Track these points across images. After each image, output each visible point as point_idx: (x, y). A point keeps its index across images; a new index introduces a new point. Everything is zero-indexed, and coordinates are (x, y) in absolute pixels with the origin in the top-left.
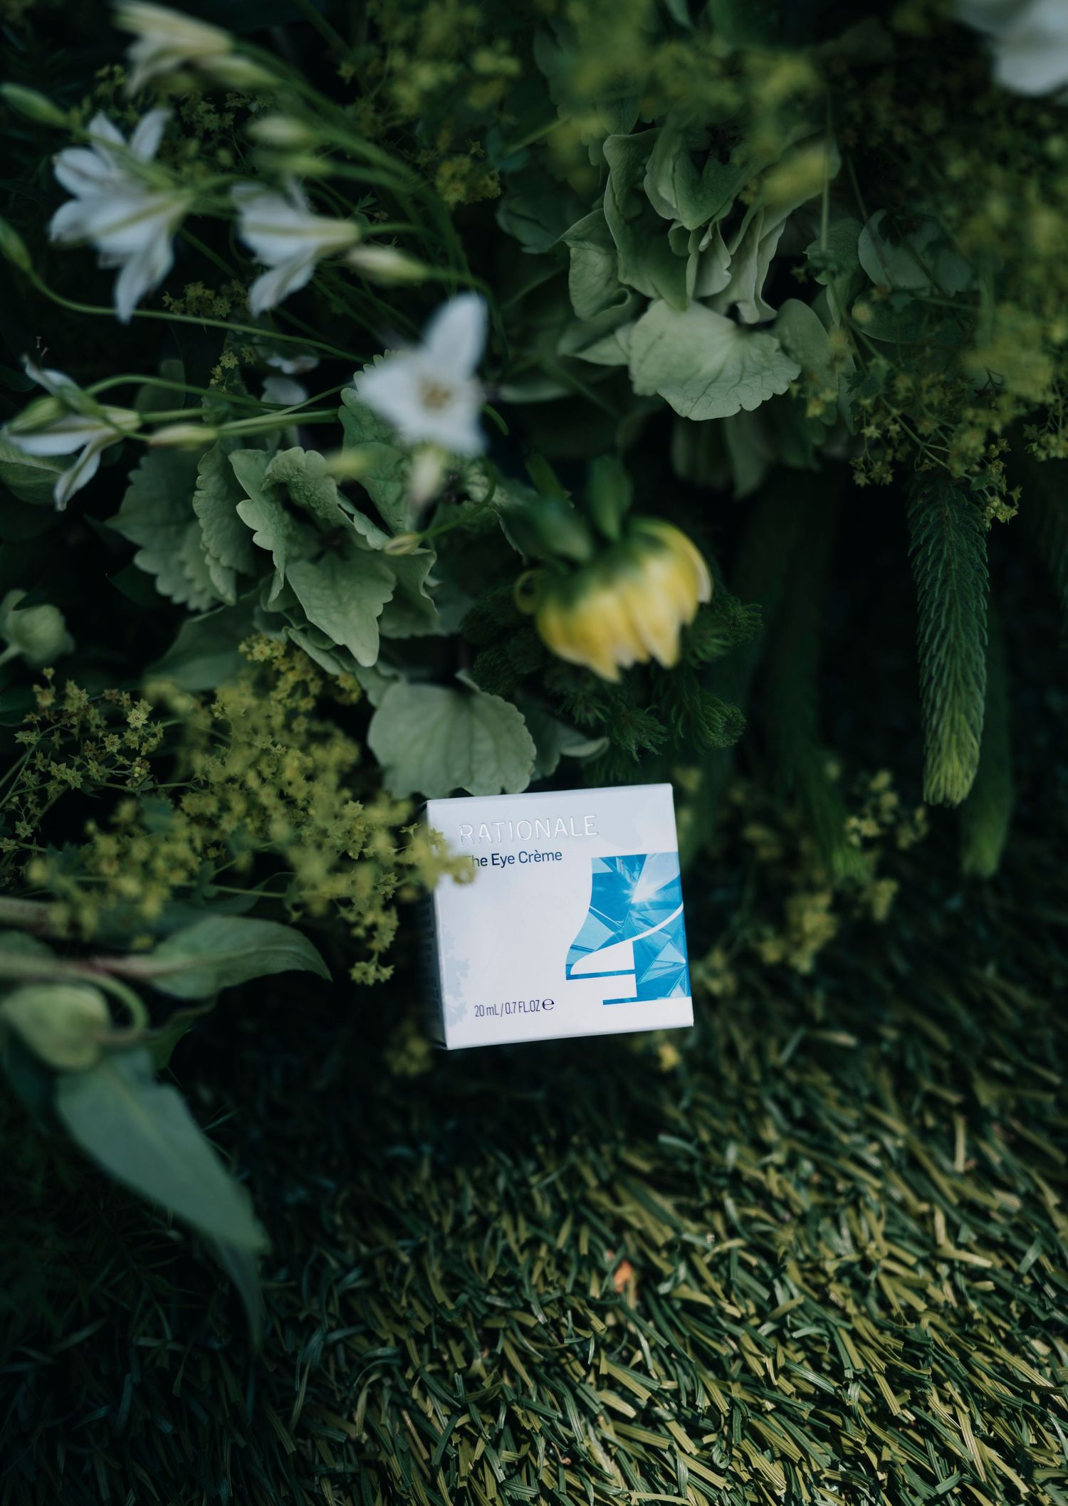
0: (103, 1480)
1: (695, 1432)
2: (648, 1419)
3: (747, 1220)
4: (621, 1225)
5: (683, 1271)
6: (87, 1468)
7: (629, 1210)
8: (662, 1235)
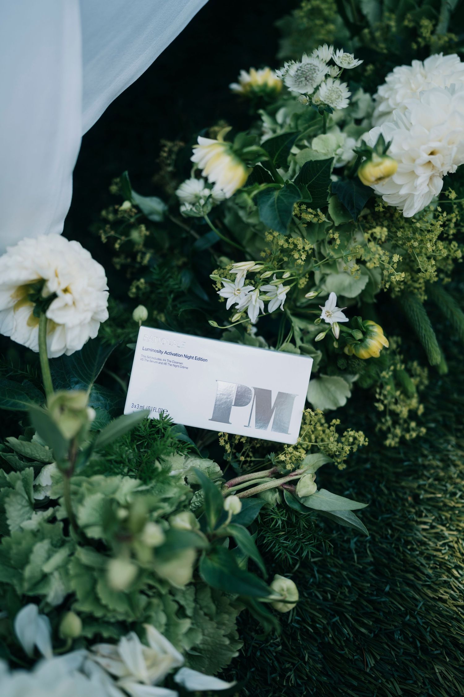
0: (319, 595)
1: (444, 525)
2: (432, 527)
3: (431, 474)
4: (403, 488)
5: (423, 492)
6: (313, 594)
7: (403, 484)
8: (415, 485)
